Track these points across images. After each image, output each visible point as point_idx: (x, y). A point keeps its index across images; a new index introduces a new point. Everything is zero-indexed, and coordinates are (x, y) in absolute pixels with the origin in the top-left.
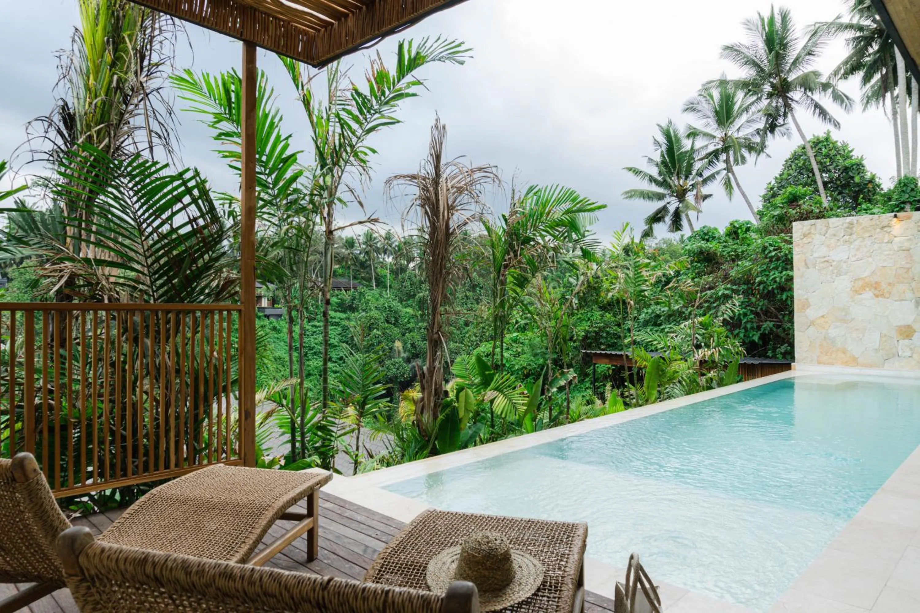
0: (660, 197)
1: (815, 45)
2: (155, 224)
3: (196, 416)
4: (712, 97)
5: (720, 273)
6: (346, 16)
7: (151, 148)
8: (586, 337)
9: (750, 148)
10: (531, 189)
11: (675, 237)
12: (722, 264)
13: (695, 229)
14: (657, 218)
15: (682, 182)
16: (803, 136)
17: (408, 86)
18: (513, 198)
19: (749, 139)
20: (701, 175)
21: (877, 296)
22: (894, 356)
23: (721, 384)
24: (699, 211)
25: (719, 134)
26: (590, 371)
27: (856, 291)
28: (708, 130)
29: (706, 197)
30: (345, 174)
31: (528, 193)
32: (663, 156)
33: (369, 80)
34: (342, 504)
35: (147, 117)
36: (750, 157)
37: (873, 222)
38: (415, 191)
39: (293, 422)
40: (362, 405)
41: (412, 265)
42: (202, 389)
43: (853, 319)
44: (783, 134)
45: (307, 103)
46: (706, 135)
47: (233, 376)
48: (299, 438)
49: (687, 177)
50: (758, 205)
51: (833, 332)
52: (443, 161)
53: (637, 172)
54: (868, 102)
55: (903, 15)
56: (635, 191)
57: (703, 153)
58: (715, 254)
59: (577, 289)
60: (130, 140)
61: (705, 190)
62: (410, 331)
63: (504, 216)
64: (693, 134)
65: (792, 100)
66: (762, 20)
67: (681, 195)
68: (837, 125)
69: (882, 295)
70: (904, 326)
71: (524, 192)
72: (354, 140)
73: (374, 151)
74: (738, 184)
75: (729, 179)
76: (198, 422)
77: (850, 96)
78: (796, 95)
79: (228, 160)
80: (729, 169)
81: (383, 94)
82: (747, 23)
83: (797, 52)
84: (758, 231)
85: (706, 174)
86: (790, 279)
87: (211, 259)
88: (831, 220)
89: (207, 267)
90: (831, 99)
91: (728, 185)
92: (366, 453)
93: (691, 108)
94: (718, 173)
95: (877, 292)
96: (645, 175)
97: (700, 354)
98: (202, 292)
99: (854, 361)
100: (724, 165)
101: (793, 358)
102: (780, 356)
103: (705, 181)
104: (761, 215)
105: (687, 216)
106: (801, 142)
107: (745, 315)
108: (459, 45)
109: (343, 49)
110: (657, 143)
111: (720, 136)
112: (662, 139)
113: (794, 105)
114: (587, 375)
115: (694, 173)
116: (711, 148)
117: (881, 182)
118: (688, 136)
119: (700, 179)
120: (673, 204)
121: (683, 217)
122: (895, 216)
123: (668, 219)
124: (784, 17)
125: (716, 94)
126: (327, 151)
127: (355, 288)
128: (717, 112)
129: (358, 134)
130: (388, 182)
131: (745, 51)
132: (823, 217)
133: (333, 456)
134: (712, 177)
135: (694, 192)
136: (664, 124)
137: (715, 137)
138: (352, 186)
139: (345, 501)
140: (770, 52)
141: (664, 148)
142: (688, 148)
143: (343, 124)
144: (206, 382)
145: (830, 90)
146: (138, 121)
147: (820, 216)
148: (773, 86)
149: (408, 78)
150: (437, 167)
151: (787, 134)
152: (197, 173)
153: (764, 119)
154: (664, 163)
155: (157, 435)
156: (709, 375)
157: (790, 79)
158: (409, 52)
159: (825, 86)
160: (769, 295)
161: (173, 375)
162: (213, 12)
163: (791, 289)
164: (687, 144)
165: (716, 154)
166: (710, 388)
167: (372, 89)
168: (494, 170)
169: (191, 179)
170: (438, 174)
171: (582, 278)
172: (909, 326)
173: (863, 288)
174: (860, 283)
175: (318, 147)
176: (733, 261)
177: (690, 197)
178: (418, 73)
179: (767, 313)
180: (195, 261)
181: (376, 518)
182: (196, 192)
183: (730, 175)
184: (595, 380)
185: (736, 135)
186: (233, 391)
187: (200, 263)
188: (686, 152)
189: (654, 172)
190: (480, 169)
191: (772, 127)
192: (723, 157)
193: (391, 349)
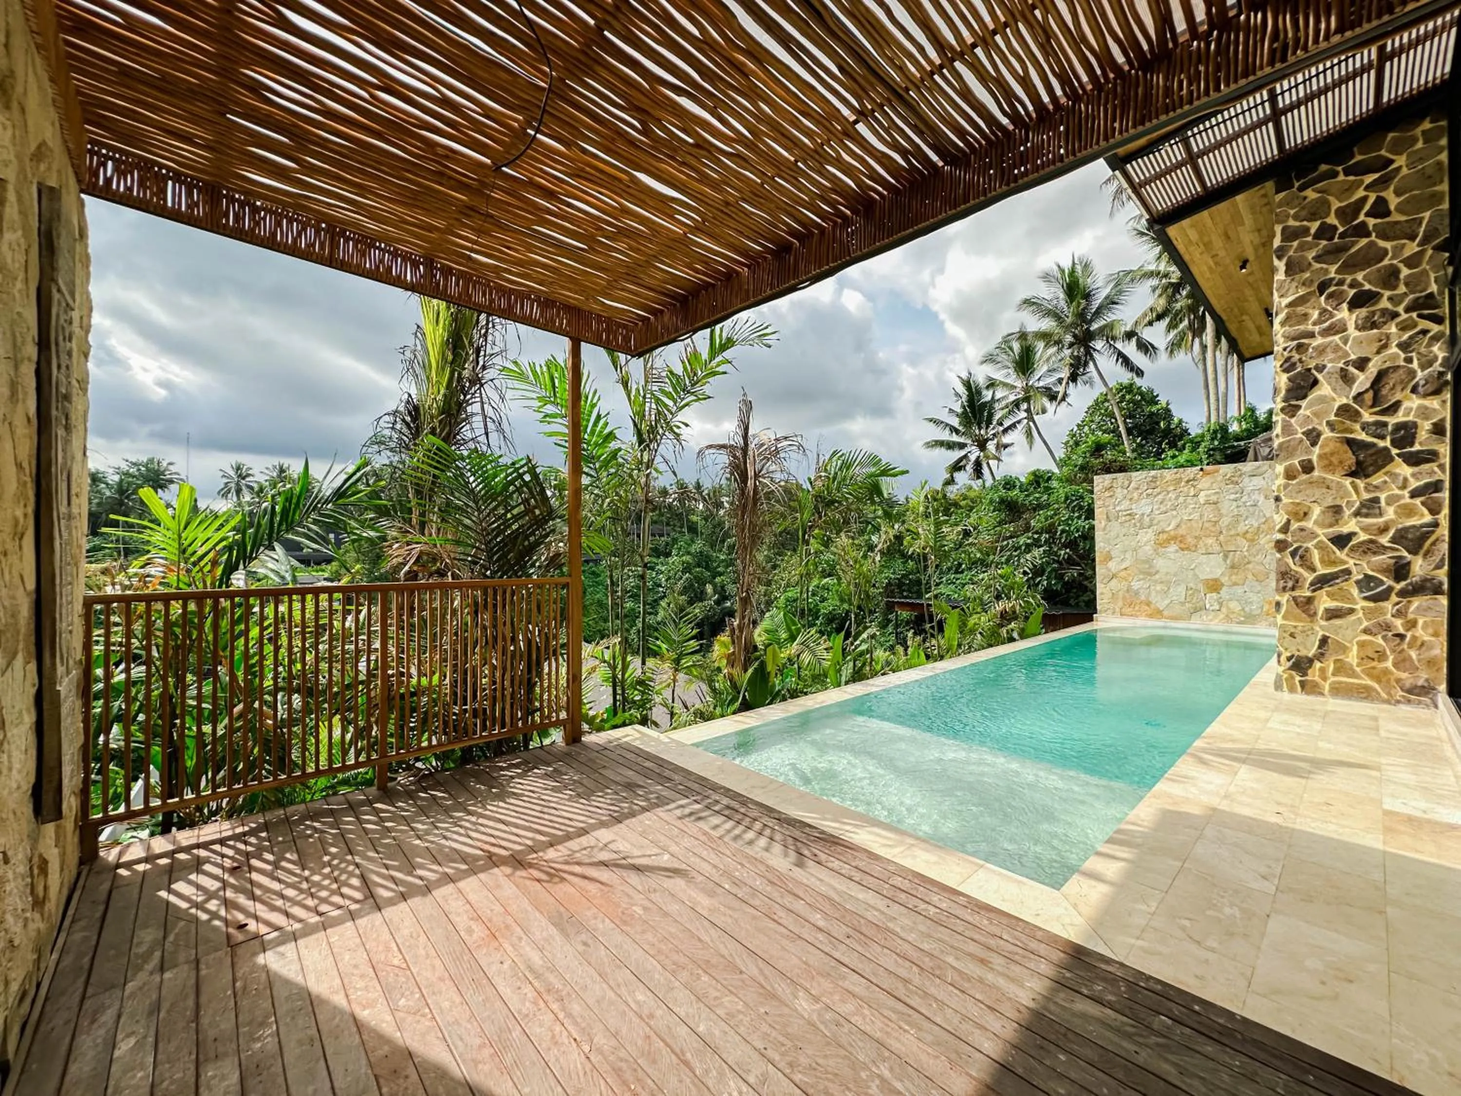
0: (962, 446)
1: (1120, 292)
2: (491, 506)
3: (529, 680)
4: (1011, 349)
5: (1021, 522)
6: (662, 312)
7: (487, 434)
8: (889, 584)
9: (1053, 397)
10: (835, 453)
11: (977, 484)
12: (1023, 513)
13: (997, 478)
14: (957, 467)
15: (983, 432)
16: (1106, 384)
17: (718, 365)
18: (818, 462)
19: (1050, 389)
20: (1001, 424)
21: (1183, 549)
22: (1201, 609)
23: (1023, 635)
24: (999, 460)
25: (1019, 384)
26: (892, 616)
27: (1160, 544)
28: (1008, 381)
29: (1006, 446)
30: (661, 446)
31: (831, 459)
32: (964, 407)
33: (683, 362)
34: (660, 762)
35: (482, 403)
36: (1050, 407)
37: (1178, 476)
38: (724, 459)
39: (614, 677)
40: (677, 661)
41: (722, 512)
42: (534, 657)
43: (1157, 572)
44: (1085, 383)
45: (625, 384)
46: (1005, 385)
47: (563, 640)
48: (619, 692)
49: (987, 427)
50: (1060, 453)
51: (1136, 585)
52: (750, 433)
53: (936, 422)
54: (1172, 352)
55: (1208, 275)
56: (936, 441)
57: (1004, 403)
58: (1017, 502)
59: (880, 547)
60: (468, 427)
61: (1006, 440)
62: (721, 574)
63: (809, 479)
64: (992, 384)
65: (1095, 350)
66: (1063, 271)
67: (982, 445)
68: (1140, 373)
69: (1188, 549)
70: (1212, 580)
71: (827, 457)
72: (669, 416)
73: (687, 425)
74: (1039, 433)
75: (1030, 429)
76: (531, 686)
77: (1156, 345)
78: (1098, 344)
79: (554, 439)
80: (1030, 418)
81: (695, 374)
82: (1046, 277)
83: (1099, 301)
84: (1060, 480)
85: (1007, 424)
86: (1092, 528)
87: (542, 537)
88: (1134, 474)
89: (537, 544)
90: (1135, 347)
91: (1029, 434)
92: (681, 705)
93: (989, 359)
94: (1019, 422)
95: (1182, 546)
96: (947, 425)
97: (1000, 606)
98: (533, 565)
99: (1157, 614)
100: (1024, 415)
101: (1095, 611)
102: (1082, 604)
103: (1005, 431)
104: (1061, 464)
105: (988, 464)
106: (1104, 390)
107: (1048, 563)
108: (766, 328)
109: (659, 342)
110: (957, 395)
111: (1020, 386)
112: (962, 390)
113: (1095, 355)
114: (890, 621)
115: (995, 423)
116: (1012, 398)
117: (1188, 426)
118: (988, 387)
119: (1001, 429)
120: (975, 453)
121: (985, 466)
122: (1202, 470)
123: (969, 468)
124: (1086, 266)
125: (1016, 346)
126: (644, 427)
127: (668, 535)
128: (1016, 362)
129: (673, 411)
130: (700, 453)
131: (1045, 303)
132: (1125, 471)
133: (651, 709)
134: (1013, 426)
135: (995, 441)
136: (964, 375)
137: (1015, 387)
138: (667, 457)
139: (662, 759)
140: (1071, 302)
141: (965, 398)
142: (989, 398)
143: (658, 401)
144: (538, 648)
145: (1134, 339)
146: (475, 408)
147: (1122, 469)
148: (1075, 336)
149: (719, 359)
150: (745, 437)
151: (1090, 382)
152: (529, 461)
153: (1067, 369)
154: (965, 413)
155: (494, 699)
156: (1010, 627)
157: (1092, 329)
158: (721, 336)
159: (1129, 335)
160: (1072, 544)
161: (509, 642)
162: (541, 315)
163: (1093, 538)
164: (987, 395)
165: (1017, 404)
166: (1011, 640)
167: (685, 369)
168: (799, 439)
169: (522, 466)
170: (746, 444)
171: (884, 537)
172: (1216, 580)
173: (1168, 541)
174: (1165, 536)
175: (635, 425)
176: (1035, 510)
177: (991, 446)
178: (728, 354)
179: (1070, 562)
180: (527, 538)
181: (692, 778)
182: (527, 478)
183: (1031, 424)
184: (897, 626)
185: (1036, 385)
186: (562, 654)
187: (532, 539)
188: (986, 402)
189: (955, 422)
190: (786, 438)
191: (1073, 378)
192: (1025, 406)
193: (702, 592)
